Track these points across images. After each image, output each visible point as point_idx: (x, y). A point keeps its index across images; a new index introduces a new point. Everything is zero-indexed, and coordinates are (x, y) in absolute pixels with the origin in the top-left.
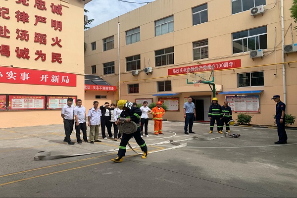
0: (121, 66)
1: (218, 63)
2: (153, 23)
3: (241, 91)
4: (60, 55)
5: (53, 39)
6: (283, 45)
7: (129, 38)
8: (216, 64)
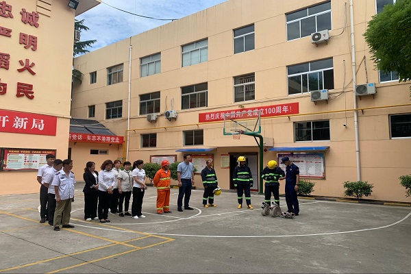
0: (131, 108)
1: (268, 107)
2: (180, 48)
3: (300, 147)
4: (31, 87)
5: (21, 62)
6: (354, 84)
7: (145, 69)
8: (264, 108)
